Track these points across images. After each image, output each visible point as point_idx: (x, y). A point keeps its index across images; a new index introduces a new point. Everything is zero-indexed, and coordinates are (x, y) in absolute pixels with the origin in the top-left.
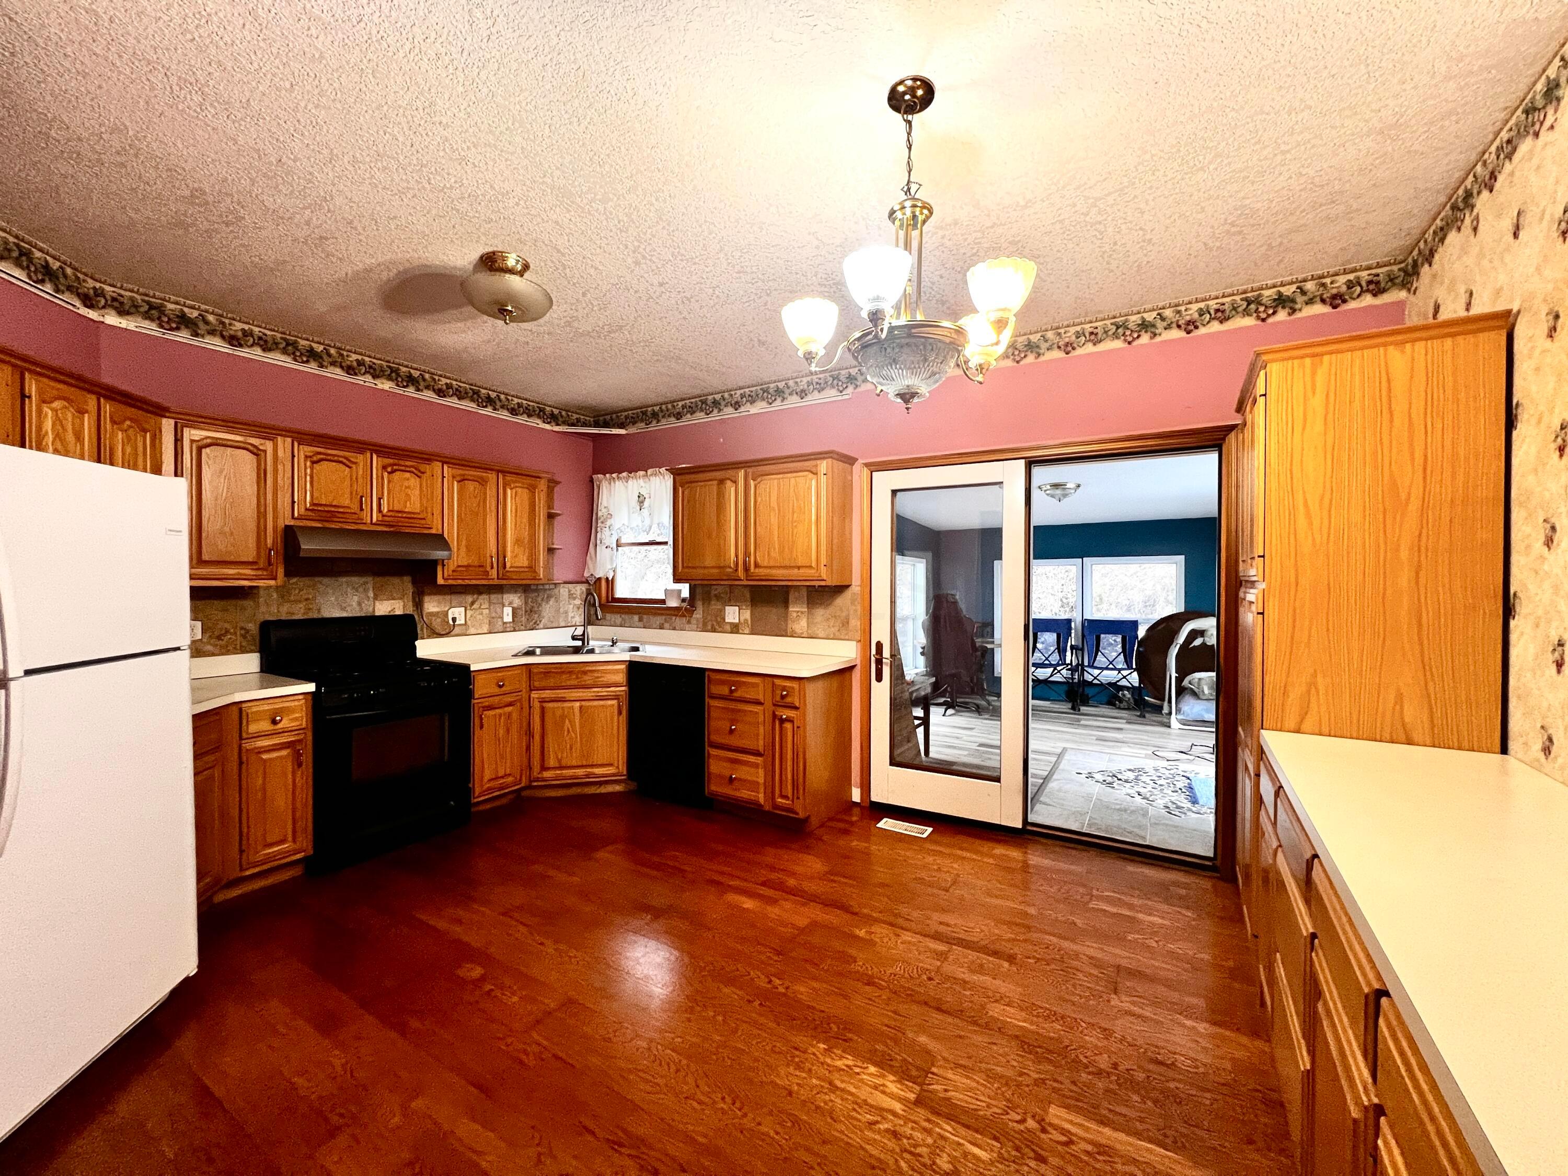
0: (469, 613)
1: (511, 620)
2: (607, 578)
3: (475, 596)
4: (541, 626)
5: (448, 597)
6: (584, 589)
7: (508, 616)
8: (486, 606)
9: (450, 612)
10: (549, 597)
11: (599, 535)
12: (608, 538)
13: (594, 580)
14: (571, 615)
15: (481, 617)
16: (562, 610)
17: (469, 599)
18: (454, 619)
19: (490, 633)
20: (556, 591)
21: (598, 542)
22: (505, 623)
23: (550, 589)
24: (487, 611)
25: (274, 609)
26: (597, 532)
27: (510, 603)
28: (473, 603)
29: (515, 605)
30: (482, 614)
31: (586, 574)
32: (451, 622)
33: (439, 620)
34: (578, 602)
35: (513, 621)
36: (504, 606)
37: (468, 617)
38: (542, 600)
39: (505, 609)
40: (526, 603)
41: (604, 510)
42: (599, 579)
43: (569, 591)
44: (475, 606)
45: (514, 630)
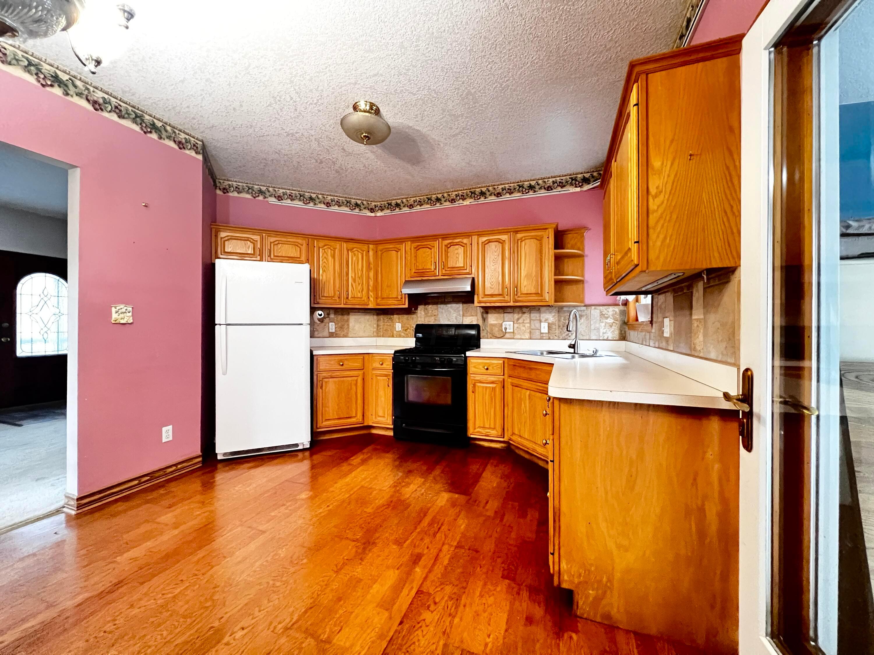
0: (516, 325)
1: (547, 332)
3: (520, 315)
5: (502, 315)
6: (617, 310)
7: (544, 327)
8: (528, 321)
9: (504, 324)
14: (602, 331)
15: (524, 328)
16: (593, 327)
17: (516, 316)
18: (506, 329)
19: (531, 339)
20: (587, 312)
22: (541, 333)
24: (529, 324)
25: (423, 319)
27: (546, 320)
28: (518, 319)
29: (550, 322)
30: (524, 326)
32: (504, 330)
33: (497, 329)
34: (610, 321)
35: (549, 332)
36: (541, 321)
37: (515, 328)
39: (542, 324)
40: (559, 321)
43: (601, 312)
44: (520, 321)
45: (549, 339)
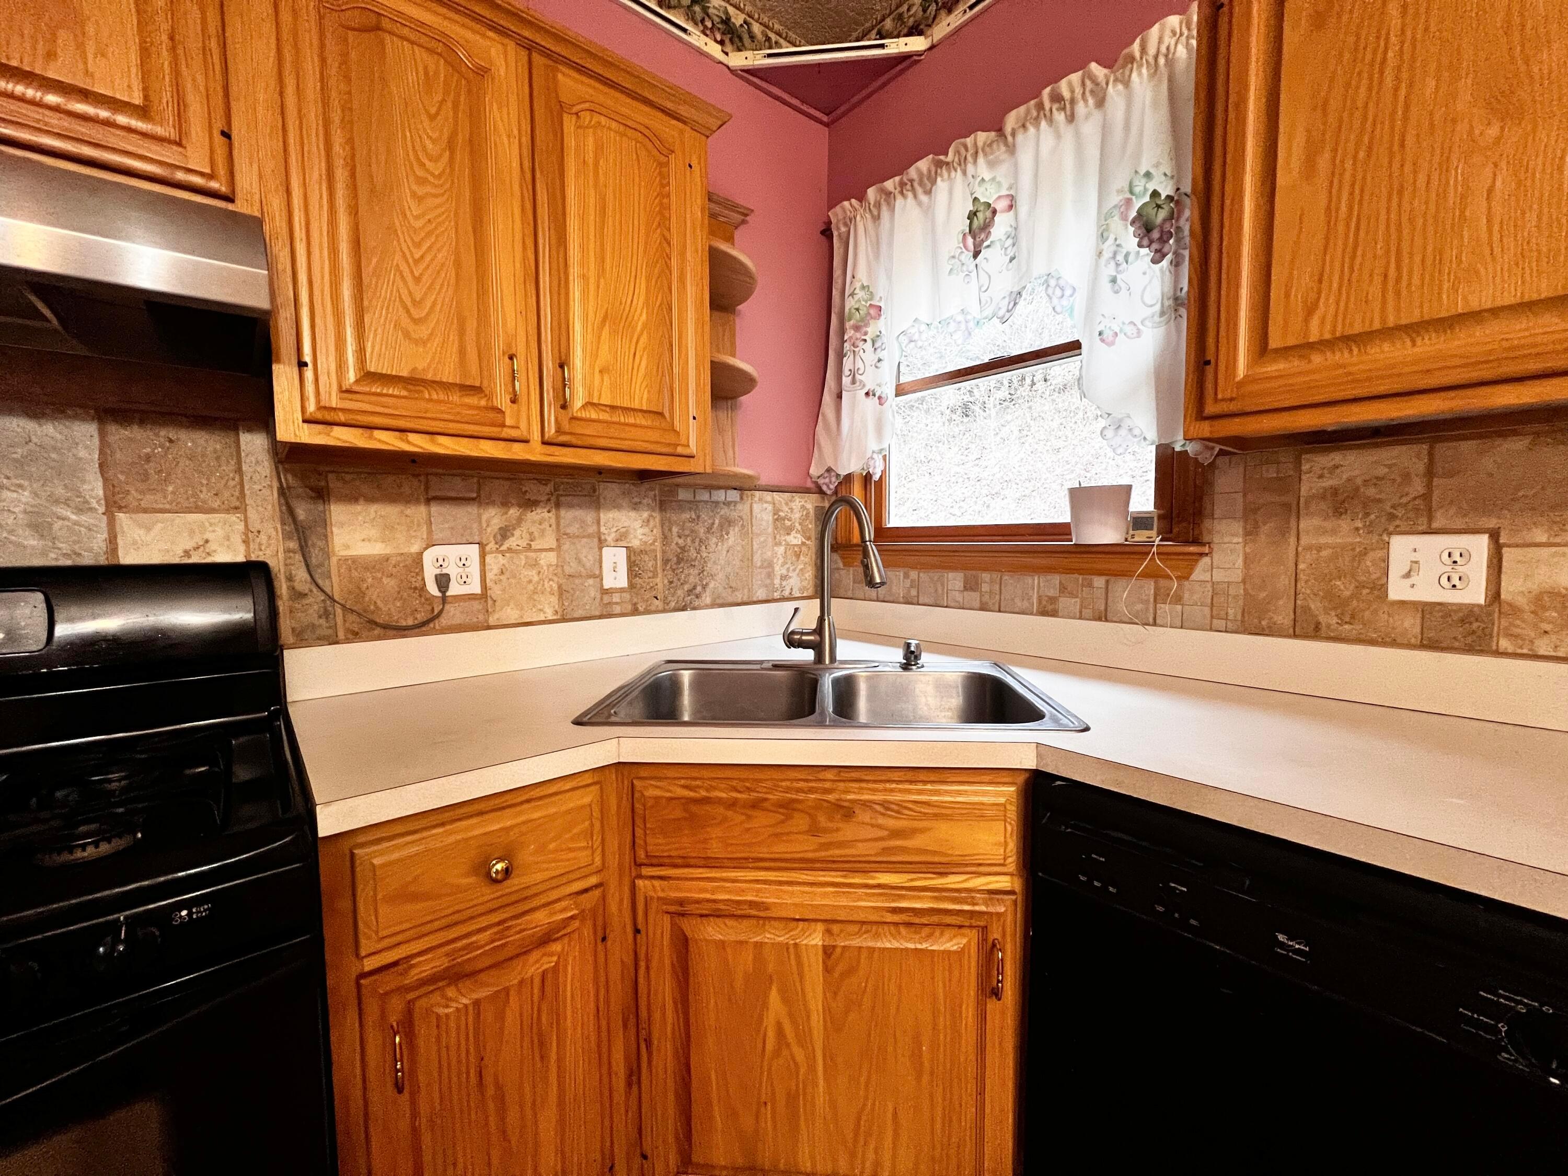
0: (494, 562)
1: (624, 584)
2: (867, 478)
3: (514, 512)
4: (707, 599)
5: (418, 512)
6: (810, 506)
7: (614, 573)
8: (550, 541)
9: (429, 554)
10: (728, 523)
11: (847, 363)
12: (870, 370)
13: (835, 483)
14: (779, 570)
15: (532, 574)
16: (757, 557)
17: (493, 517)
18: (443, 581)
19: (564, 620)
20: (743, 508)
21: (846, 381)
22: (606, 593)
23: (727, 504)
24: (552, 557)
26: (841, 356)
27: (621, 537)
28: (504, 533)
29: (635, 544)
30: (535, 564)
31: (814, 471)
32: (433, 589)
33: (388, 584)
34: (795, 539)
35: (632, 586)
36: (601, 543)
37: (491, 576)
38: (709, 530)
39: (606, 550)
40: (665, 537)
41: (860, 294)
42: (849, 478)
43: (776, 512)
44: (512, 542)
45: (635, 612)
